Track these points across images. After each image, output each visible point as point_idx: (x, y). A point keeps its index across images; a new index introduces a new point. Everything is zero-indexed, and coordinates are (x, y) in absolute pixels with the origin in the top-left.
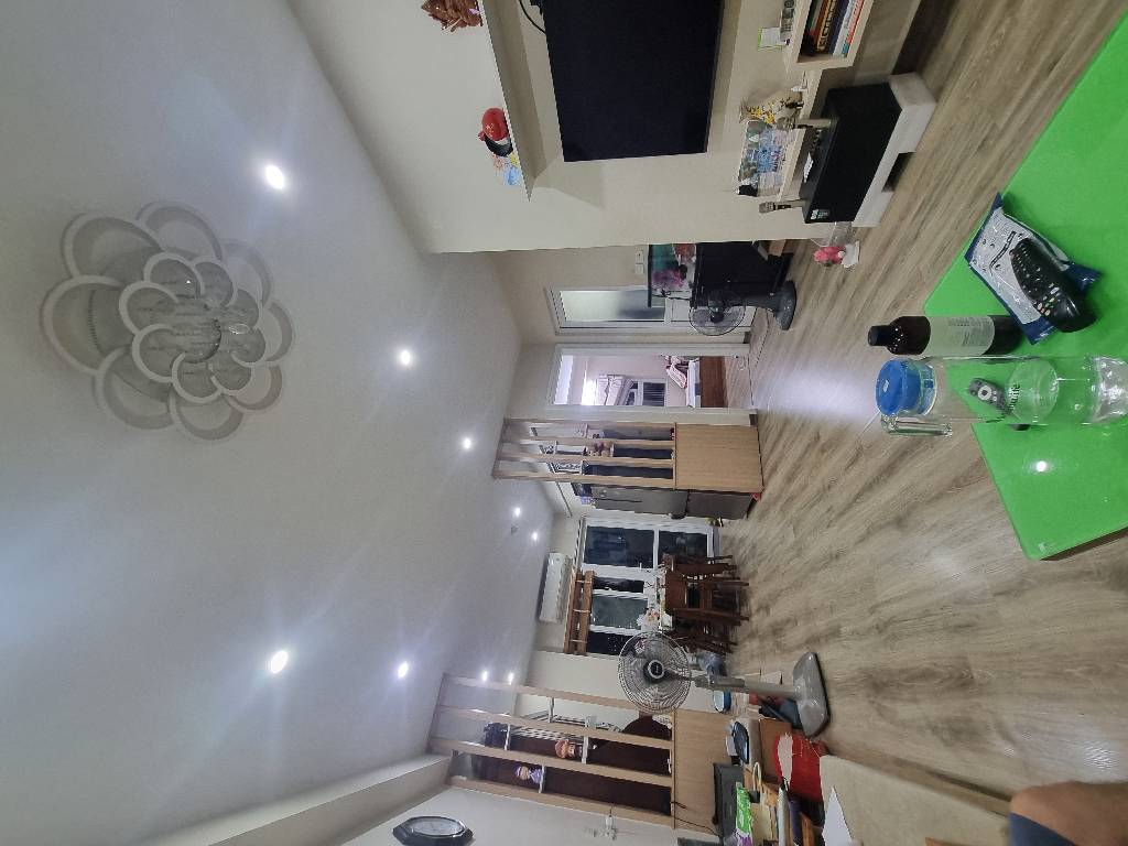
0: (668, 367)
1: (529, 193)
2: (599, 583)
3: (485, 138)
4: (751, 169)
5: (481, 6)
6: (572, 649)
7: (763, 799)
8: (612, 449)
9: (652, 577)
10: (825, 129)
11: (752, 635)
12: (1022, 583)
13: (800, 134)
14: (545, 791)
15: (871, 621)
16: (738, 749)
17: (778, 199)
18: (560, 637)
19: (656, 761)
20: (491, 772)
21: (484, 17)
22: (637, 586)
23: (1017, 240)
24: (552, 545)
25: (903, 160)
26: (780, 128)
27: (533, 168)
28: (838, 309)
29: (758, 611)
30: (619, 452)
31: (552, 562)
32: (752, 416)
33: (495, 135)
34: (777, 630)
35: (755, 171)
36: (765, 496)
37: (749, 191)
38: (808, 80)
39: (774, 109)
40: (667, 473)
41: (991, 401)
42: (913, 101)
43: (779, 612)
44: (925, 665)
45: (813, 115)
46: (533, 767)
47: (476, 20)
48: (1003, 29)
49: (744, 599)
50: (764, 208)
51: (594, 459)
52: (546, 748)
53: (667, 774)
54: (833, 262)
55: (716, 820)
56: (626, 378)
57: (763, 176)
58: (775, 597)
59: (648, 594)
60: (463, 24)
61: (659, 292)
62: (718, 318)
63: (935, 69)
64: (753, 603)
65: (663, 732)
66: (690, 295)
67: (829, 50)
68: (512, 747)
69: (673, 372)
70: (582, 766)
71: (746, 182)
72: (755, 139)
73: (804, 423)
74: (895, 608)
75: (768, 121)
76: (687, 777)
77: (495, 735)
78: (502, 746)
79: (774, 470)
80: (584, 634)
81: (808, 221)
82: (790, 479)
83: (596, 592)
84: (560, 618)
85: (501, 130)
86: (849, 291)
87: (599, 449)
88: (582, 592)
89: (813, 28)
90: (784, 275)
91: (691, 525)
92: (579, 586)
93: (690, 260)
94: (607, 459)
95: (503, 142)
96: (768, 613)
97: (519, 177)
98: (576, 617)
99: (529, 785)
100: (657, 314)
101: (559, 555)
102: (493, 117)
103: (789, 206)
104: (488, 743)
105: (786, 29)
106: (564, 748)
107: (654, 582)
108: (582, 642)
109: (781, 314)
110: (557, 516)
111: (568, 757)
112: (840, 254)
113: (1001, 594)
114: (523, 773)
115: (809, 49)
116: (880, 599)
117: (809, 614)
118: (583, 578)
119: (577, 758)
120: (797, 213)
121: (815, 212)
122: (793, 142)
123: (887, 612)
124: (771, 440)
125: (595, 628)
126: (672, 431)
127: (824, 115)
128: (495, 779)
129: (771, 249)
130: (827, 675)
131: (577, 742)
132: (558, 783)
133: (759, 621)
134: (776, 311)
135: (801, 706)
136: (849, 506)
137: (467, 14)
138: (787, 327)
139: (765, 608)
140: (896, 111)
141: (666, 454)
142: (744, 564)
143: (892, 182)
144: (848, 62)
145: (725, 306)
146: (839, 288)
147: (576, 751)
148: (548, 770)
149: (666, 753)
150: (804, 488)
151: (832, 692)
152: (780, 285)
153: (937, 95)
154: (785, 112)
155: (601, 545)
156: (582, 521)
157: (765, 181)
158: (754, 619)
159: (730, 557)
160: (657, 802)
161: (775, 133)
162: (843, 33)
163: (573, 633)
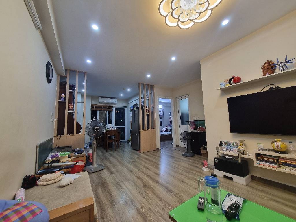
0: (166, 127)
1: (219, 89)
2: (110, 113)
3: (233, 78)
4: (227, 144)
5: (269, 75)
6: (92, 107)
7: (69, 158)
8: (148, 114)
9: (112, 127)
10: (238, 161)
11: (103, 153)
12: (142, 214)
13: (237, 155)
14: (59, 102)
15: (119, 181)
16: (77, 151)
17: (219, 151)
18: (95, 103)
19: (70, 131)
20: (62, 87)
21: (265, 76)
22: (110, 123)
24: (120, 99)
25: (231, 179)
26: (238, 150)
27: (225, 91)
28: (191, 167)
29: (110, 154)
30: (148, 116)
31: (114, 100)
32: (159, 149)
33: (235, 80)
34: (106, 158)
35: (226, 145)
36: (140, 154)
37: (221, 144)
38: (250, 155)
39: (242, 148)
40: (143, 129)
41: (200, 201)
42: (246, 180)
43: (111, 159)
44: (113, 195)
45: (242, 158)
46: (65, 98)
47: (265, 74)
48: (266, 198)
49: (111, 150)
50: (217, 148)
51: (146, 109)
52: (70, 102)
53: (67, 134)
54: (204, 165)
55: (58, 147)
56: (163, 116)
57: (225, 147)
58: (114, 157)
59: (108, 126)
60: (263, 71)
61: (189, 123)
62: (184, 138)
63: (253, 184)
64: (111, 152)
65: (78, 132)
66: (189, 131)
67: (257, 160)
68: (69, 92)
69: (165, 128)
70: (67, 112)
71: (223, 143)
72: (235, 144)
73: (159, 161)
74: (124, 186)
75: (239, 147)
76: (67, 139)
77: (72, 87)
78: (70, 89)
79: (147, 155)
80: (96, 109)
81: (215, 158)
82: (146, 159)
83: (108, 112)
84: (100, 103)
85: (235, 82)
86: (197, 169)
87: (148, 111)
88: (108, 108)
89: (263, 156)
90: (197, 154)
91: (127, 135)
92: (109, 107)
93: (198, 131)
94: (146, 113)
95: (232, 81)
96: (110, 156)
97: (223, 87)
98: (100, 107)
99: (60, 98)
100: (183, 123)
101: (117, 102)
102: (239, 79)
103: (218, 154)
104: (70, 86)
105: (263, 150)
106: (71, 106)
108: (94, 109)
109: (186, 154)
110: (127, 100)
111: (69, 107)
112: (206, 167)
113: (137, 210)
114: (63, 96)
115: (258, 155)
116: (125, 183)
117: (114, 166)
118: (111, 108)
119: (69, 110)
120: (216, 156)
121: (217, 160)
122: (234, 153)
123: (122, 184)
124: (154, 154)
125: (98, 112)
126: (154, 129)
127: (242, 160)
128: (60, 88)
129: (203, 150)
130: (100, 172)
131: (72, 110)
132: (61, 106)
133: (107, 154)
134: (187, 153)
135: (91, 166)
136: (145, 174)
137: (267, 71)
138: (183, 155)
139: (111, 155)
140: (244, 177)
141: (148, 128)
142: (120, 149)
143: (225, 177)
144: (255, 165)
145: (188, 140)
146: (197, 167)
147: (71, 110)
148: (65, 103)
149: (73, 133)
150: (145, 163)
151: (97, 173)
152: (193, 153)
153: (247, 185)
154: (242, 151)
155: (120, 114)
156: (126, 107)
157: (224, 148)
158: (107, 153)
159: (121, 146)
160: (60, 132)
161: (236, 149)
162: (262, 163)
163: (96, 107)
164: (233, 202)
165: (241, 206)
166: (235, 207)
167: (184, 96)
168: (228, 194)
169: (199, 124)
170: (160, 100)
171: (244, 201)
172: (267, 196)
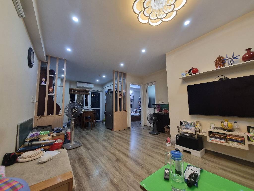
0: (136, 109)
1: (181, 78)
2: (87, 96)
3: (192, 69)
4: (186, 123)
5: (220, 68)
6: (71, 90)
7: (49, 137)
8: (121, 98)
9: (89, 108)
10: (195, 137)
11: (80, 131)
12: (115, 185)
13: (194, 133)
14: (40, 85)
15: (94, 157)
16: (56, 131)
17: (180, 129)
18: (73, 87)
19: (50, 112)
20: (43, 72)
21: (217, 69)
22: (87, 105)
23: (197, 173)
24: (96, 85)
25: (189, 153)
26: (195, 129)
27: (185, 80)
28: (157, 143)
29: (86, 132)
31: (91, 85)
32: (129, 128)
33: (193, 71)
34: (83, 137)
35: (185, 124)
36: (113, 132)
37: (181, 123)
38: (204, 133)
39: (198, 127)
40: (116, 110)
41: (166, 172)
42: (201, 153)
43: (88, 137)
44: (89, 169)
45: (198, 135)
46: (45, 82)
47: (217, 67)
48: (216, 168)
49: (87, 129)
50: (178, 127)
51: (119, 94)
52: (51, 85)
53: (47, 115)
54: (167, 141)
56: (133, 100)
57: (184, 126)
58: (90, 135)
59: (85, 108)
60: (216, 64)
61: (156, 106)
62: (151, 119)
63: (206, 156)
64: (88, 131)
65: (57, 113)
66: (155, 113)
67: (210, 136)
68: (50, 77)
69: (135, 110)
70: (47, 95)
71: (183, 123)
72: (192, 124)
73: (130, 138)
74: (99, 161)
75: (196, 126)
76: (47, 119)
77: (52, 72)
78: (50, 74)
79: (119, 133)
80: (74, 93)
81: (176, 136)
82: (119, 137)
83: (85, 95)
84: (78, 87)
85: (194, 72)
86: (161, 145)
87: (121, 95)
88: (85, 92)
89: (214, 133)
90: (161, 132)
91: (102, 116)
92: (86, 91)
93: (163, 112)
94: (119, 97)
95: (191, 72)
96: (86, 135)
97: (184, 76)
98: (78, 91)
99: (41, 81)
100: (150, 106)
101: (93, 86)
102: (197, 71)
103: (179, 132)
104: (50, 71)
105: (214, 128)
106: (51, 89)
107: (88, 109)
108: (73, 93)
110: (102, 85)
111: (49, 91)
112: (169, 143)
113: (111, 181)
114: (44, 80)
115: (210, 133)
116: (100, 158)
117: (90, 144)
118: (88, 92)
119: (49, 93)
120: (177, 133)
121: (178, 137)
122: (192, 131)
123: (97, 159)
124: (125, 132)
125: (76, 95)
126: (126, 111)
127: (198, 137)
128: (41, 73)
129: (166, 129)
130: (77, 149)
132: (42, 89)
133: (84, 133)
134: (153, 131)
135: (69, 144)
136: (118, 150)
137: (219, 65)
138: (150, 133)
139: (87, 134)
140: (199, 150)
141: (121, 110)
142: (95, 128)
143: (184, 151)
144: (208, 140)
145: (154, 120)
146: (161, 143)
147: (51, 93)
148: (45, 86)
149: (52, 114)
150: (118, 140)
151: (74, 150)
152: (158, 131)
153: (202, 157)
154: (198, 130)
155: (96, 97)
156: (101, 91)
157: (184, 127)
158: (84, 132)
159: (96, 126)
160: (40, 113)
161: (194, 128)
162: (214, 139)
163: (74, 90)
164: (192, 172)
165: (199, 175)
166: (194, 176)
167: (151, 83)
168: (189, 165)
169: (164, 107)
170: (132, 86)
171: (201, 171)
172: (218, 166)
